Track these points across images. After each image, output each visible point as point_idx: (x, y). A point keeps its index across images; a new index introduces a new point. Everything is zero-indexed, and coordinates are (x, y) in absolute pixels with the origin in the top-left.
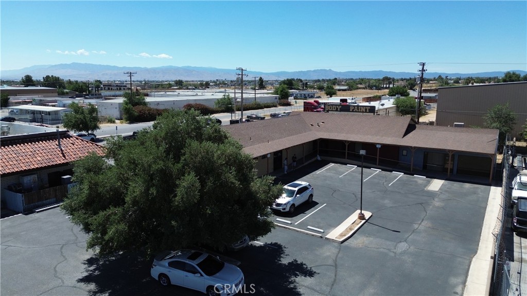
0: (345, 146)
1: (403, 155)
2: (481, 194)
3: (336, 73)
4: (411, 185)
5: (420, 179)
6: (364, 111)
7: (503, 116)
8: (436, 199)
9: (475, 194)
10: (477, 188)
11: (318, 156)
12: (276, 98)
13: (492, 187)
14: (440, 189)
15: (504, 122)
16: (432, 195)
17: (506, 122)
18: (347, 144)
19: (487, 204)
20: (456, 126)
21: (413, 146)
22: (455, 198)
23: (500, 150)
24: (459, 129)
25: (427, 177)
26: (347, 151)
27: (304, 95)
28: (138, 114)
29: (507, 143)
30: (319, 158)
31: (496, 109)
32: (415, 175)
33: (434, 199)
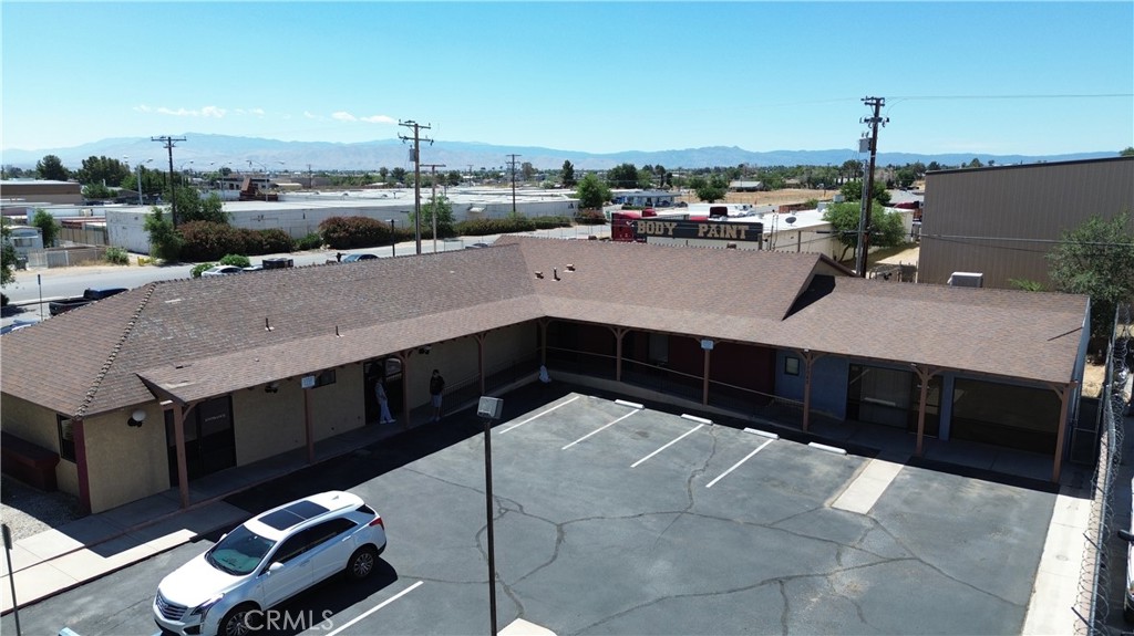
0: (615, 339)
1: (786, 373)
2: (1016, 529)
3: (749, 155)
4: (783, 484)
5: (823, 457)
6: (735, 236)
7: (1107, 251)
8: (848, 558)
9: (995, 529)
10: (1011, 499)
11: (543, 367)
12: (572, 206)
13: (1059, 496)
14: (877, 506)
15: (1110, 269)
16: (841, 531)
17: (1115, 270)
18: (619, 337)
19: (1032, 590)
20: (959, 282)
21: (807, 347)
22: (917, 553)
23: (1095, 350)
24: (963, 292)
25: (849, 452)
26: (619, 357)
27: (649, 199)
28: (185, 242)
29: (1119, 331)
30: (544, 375)
31: (1088, 233)
32: (811, 444)
33: (838, 556)
